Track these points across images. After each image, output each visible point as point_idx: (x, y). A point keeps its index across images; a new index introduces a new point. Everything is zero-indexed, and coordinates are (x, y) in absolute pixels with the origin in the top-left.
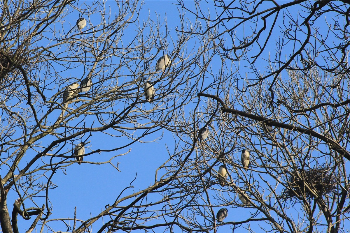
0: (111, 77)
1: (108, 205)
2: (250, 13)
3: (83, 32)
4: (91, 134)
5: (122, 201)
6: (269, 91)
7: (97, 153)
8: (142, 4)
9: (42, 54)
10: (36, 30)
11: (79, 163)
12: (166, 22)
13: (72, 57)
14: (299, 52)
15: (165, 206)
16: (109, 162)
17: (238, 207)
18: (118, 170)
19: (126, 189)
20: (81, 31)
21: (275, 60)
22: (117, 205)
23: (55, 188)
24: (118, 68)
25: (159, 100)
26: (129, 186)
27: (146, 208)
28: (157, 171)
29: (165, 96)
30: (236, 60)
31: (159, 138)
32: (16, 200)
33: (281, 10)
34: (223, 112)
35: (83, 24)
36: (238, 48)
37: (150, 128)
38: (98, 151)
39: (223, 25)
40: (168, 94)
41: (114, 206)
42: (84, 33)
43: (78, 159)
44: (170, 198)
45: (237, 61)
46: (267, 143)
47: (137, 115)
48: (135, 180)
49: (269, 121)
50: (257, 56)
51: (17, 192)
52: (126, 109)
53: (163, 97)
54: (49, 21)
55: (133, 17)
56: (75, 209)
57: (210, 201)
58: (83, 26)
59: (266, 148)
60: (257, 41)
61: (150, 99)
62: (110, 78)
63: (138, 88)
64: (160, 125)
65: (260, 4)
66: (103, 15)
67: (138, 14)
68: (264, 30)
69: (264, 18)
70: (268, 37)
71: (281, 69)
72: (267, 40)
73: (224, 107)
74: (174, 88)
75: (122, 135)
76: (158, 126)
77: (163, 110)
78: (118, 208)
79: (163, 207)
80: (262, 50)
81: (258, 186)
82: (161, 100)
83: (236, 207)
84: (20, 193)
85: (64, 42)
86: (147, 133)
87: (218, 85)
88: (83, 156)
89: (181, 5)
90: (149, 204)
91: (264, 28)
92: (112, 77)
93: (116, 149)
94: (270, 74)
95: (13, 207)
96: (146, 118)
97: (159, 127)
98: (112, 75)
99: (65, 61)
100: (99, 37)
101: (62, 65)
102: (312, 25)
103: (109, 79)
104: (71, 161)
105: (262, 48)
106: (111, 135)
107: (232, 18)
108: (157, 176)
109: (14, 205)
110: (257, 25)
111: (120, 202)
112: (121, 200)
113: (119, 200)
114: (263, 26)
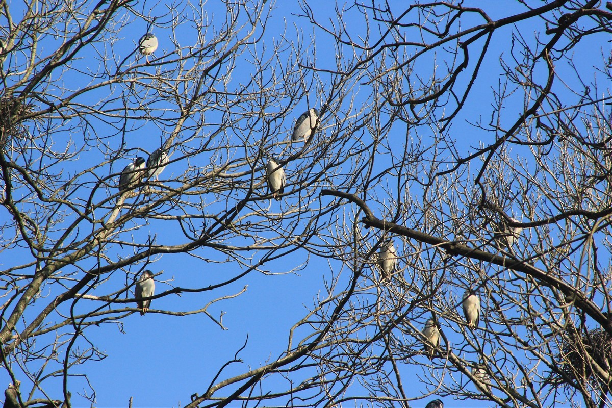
0: (204, 149)
1: (195, 395)
2: (440, 36)
3: (150, 62)
4: (148, 260)
5: (222, 386)
6: (476, 184)
7: (174, 295)
8: (271, 8)
9: (70, 102)
10: (58, 55)
11: (142, 313)
12: (314, 44)
13: (132, 109)
14: (533, 111)
15: (292, 400)
16: (203, 310)
17: (466, 398)
18: (222, 327)
19: (228, 364)
20: (147, 59)
21: (490, 125)
22: (212, 394)
23: (102, 359)
24: (217, 132)
25: (292, 195)
26: (234, 359)
27: (258, 403)
28: (292, 330)
29: (304, 187)
30: (416, 124)
31: (300, 266)
32: (10, 384)
33: (495, 30)
34: (367, 227)
35: (152, 45)
36: (418, 102)
37: (276, 249)
38: (177, 291)
39: (392, 56)
40: (309, 185)
41: (206, 397)
42: (153, 63)
43: (141, 306)
44: (315, 382)
45: (418, 125)
46: (519, 278)
47: (251, 224)
48: (244, 347)
49: (451, 246)
50: (450, 119)
51: (7, 368)
52: (229, 213)
53: (299, 190)
54: (84, 39)
55: (254, 32)
56: (130, 401)
57: (403, 388)
58: (152, 50)
59: (519, 286)
60: (451, 90)
61: (275, 192)
62: (202, 151)
63: (251, 172)
64: (295, 242)
65: (458, 18)
66: (200, 29)
67: (264, 27)
68: (465, 68)
69: (464, 46)
70: (472, 83)
71: (500, 142)
72: (470, 86)
73: (368, 217)
74: (322, 173)
75: (228, 260)
76: (292, 244)
77: (299, 215)
78: (214, 400)
79: (289, 402)
80: (460, 105)
81: (504, 360)
82: (297, 194)
83: (464, 399)
84: (12, 372)
85: (113, 80)
86: (269, 258)
87: (398, 169)
88: (152, 298)
89: (309, 16)
90: (265, 395)
91: (465, 65)
92: (206, 149)
93: (210, 288)
94: (478, 151)
95: (4, 398)
96: (269, 229)
97: (293, 247)
98: (206, 145)
99: (115, 117)
100: (190, 71)
101: (110, 124)
102: (559, 59)
103: (199, 152)
104: (127, 309)
105: (460, 102)
106: (206, 260)
107: (404, 44)
108: (291, 339)
109: (6, 394)
110: (455, 58)
111: (219, 388)
112: (219, 385)
113: (216, 385)
114: (463, 61)
